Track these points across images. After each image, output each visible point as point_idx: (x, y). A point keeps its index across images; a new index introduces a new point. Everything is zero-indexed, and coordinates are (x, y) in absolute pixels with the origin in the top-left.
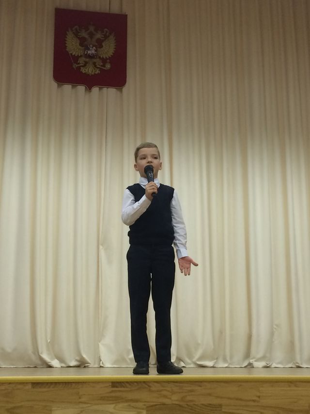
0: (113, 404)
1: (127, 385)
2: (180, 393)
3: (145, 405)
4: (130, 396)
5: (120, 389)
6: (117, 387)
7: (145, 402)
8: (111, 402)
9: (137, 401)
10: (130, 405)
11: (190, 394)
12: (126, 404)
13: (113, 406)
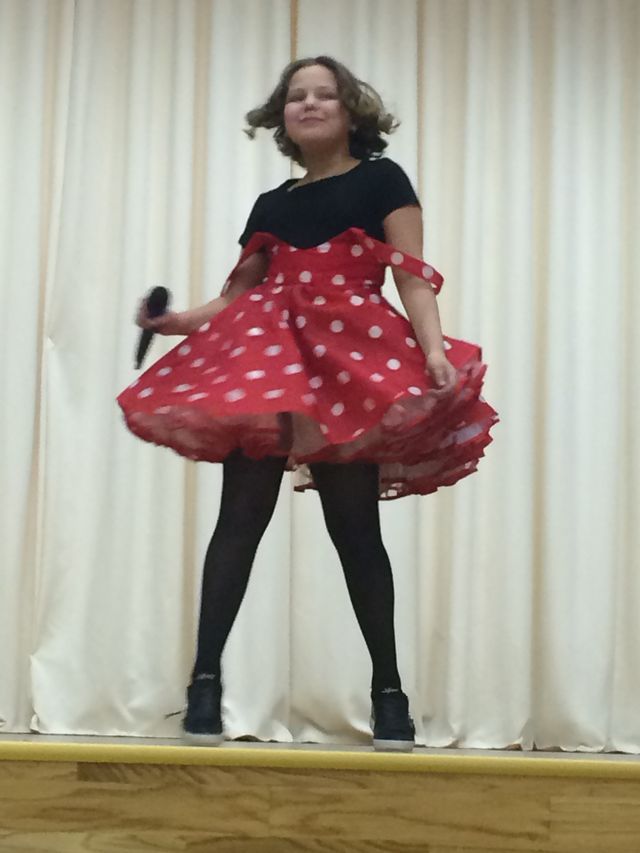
0: (81, 830)
1: (130, 774)
2: (296, 803)
3: (182, 838)
4: (137, 808)
5: (105, 785)
6: (97, 779)
7: (184, 828)
8: (75, 825)
9: (157, 824)
10: (134, 838)
11: (328, 807)
12: (121, 833)
13: (80, 837)
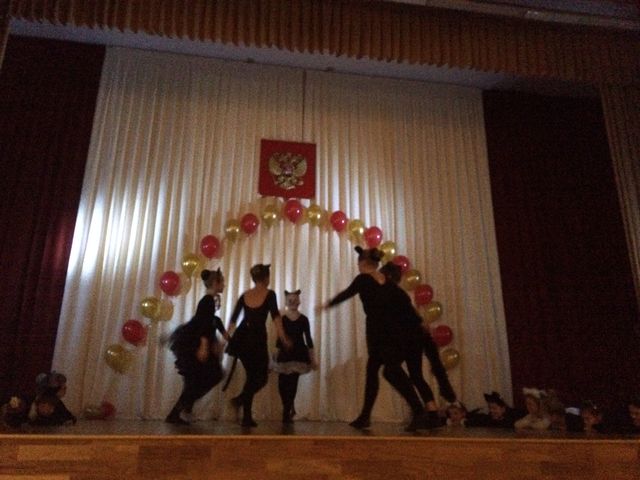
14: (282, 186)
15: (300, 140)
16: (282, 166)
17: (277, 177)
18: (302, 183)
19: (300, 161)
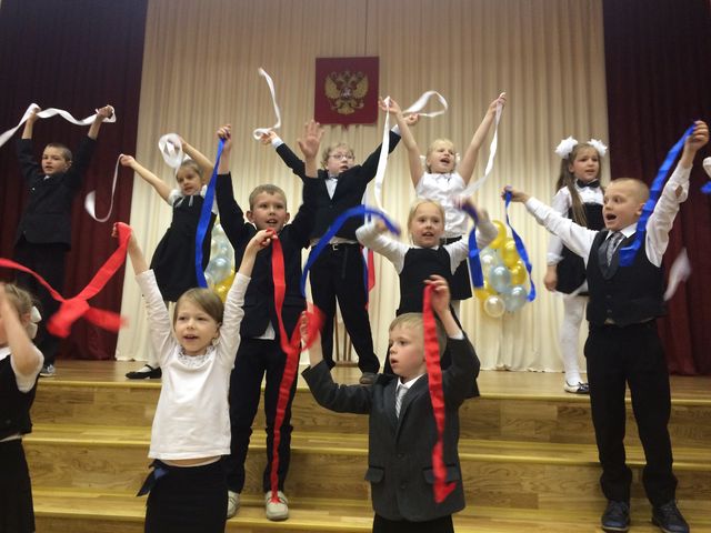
14: (340, 111)
15: (361, 54)
16: (340, 87)
17: (333, 101)
18: (362, 105)
19: (360, 79)
